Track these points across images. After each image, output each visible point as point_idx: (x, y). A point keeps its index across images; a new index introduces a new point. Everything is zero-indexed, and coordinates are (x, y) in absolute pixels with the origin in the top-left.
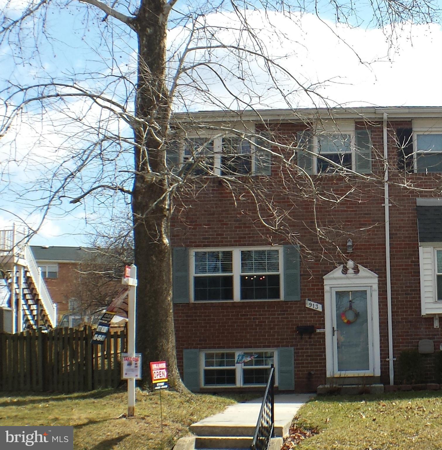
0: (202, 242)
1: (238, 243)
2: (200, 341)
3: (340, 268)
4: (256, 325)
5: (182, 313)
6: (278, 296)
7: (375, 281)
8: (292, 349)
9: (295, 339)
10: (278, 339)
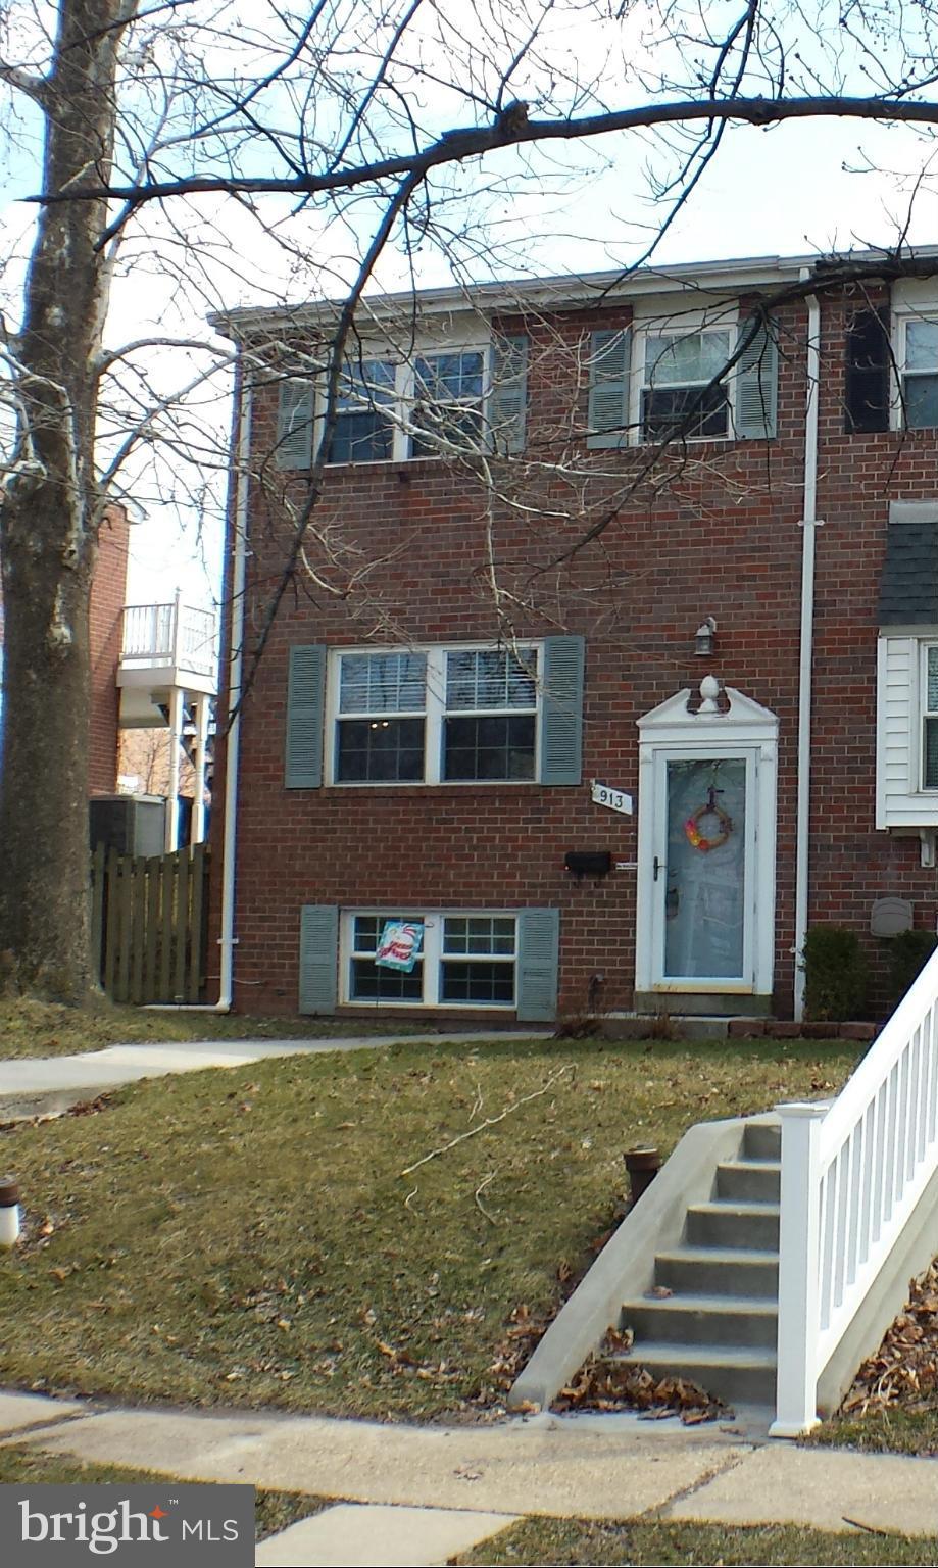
0: (358, 631)
6: (528, 773)
7: (772, 732)
8: (555, 912)
9: (561, 885)
10: (521, 885)
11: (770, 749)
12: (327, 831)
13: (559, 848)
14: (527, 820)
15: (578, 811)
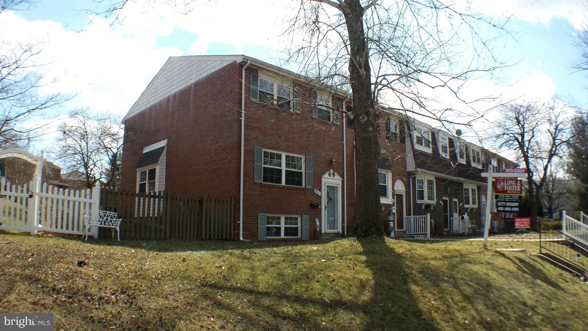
0: (269, 146)
1: (285, 150)
2: (267, 208)
3: (328, 173)
4: (293, 201)
5: (258, 189)
6: (301, 185)
7: (341, 182)
8: (308, 216)
9: (309, 210)
10: (302, 210)
11: (341, 185)
12: (264, 194)
13: (309, 202)
14: (303, 196)
15: (312, 194)
